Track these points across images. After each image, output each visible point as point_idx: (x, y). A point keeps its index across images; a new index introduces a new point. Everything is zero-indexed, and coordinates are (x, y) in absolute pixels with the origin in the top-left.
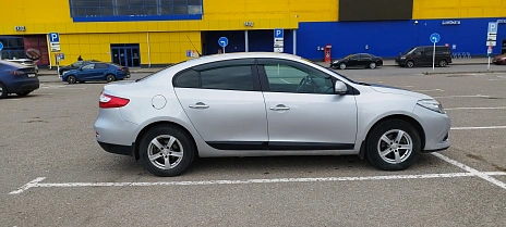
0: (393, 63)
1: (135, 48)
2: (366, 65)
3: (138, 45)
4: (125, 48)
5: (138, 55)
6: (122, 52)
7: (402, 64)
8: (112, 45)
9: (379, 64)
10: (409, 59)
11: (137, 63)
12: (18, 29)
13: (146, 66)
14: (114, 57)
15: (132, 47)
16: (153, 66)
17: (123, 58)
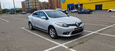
3: (102, 5)
5: (102, 7)
6: (98, 7)
8: (96, 5)
11: (101, 9)
12: (78, 3)
13: (103, 10)
14: (96, 8)
15: (100, 5)
16: (105, 10)
17: (98, 8)
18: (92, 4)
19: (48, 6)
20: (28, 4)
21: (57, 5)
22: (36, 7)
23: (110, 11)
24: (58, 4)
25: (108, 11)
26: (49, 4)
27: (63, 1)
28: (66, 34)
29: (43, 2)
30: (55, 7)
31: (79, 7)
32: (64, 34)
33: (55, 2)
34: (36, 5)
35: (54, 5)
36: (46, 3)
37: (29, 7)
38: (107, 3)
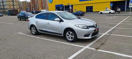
1: (92, 7)
3: (92, 6)
4: (89, 7)
5: (92, 9)
6: (89, 8)
8: (86, 7)
11: (92, 11)
12: (68, 4)
13: (94, 12)
14: (86, 9)
15: (91, 7)
16: (96, 12)
17: (89, 10)
18: (83, 5)
19: (30, 7)
20: (3, 3)
21: (42, 6)
22: (14, 8)
23: (101, 13)
24: (43, 4)
25: (100, 13)
26: (31, 3)
27: (50, 1)
28: (87, 36)
29: (23, 2)
30: (39, 8)
31: (70, 8)
32: (85, 36)
33: (39, 2)
34: (14, 4)
35: (38, 6)
36: (27, 3)
37: (3, 7)
38: (97, 4)
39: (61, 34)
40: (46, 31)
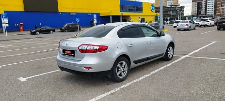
0: (59, 30)
2: (48, 32)
7: (63, 31)
9: (54, 31)
10: (66, 29)
39: (163, 54)
40: (148, 59)
